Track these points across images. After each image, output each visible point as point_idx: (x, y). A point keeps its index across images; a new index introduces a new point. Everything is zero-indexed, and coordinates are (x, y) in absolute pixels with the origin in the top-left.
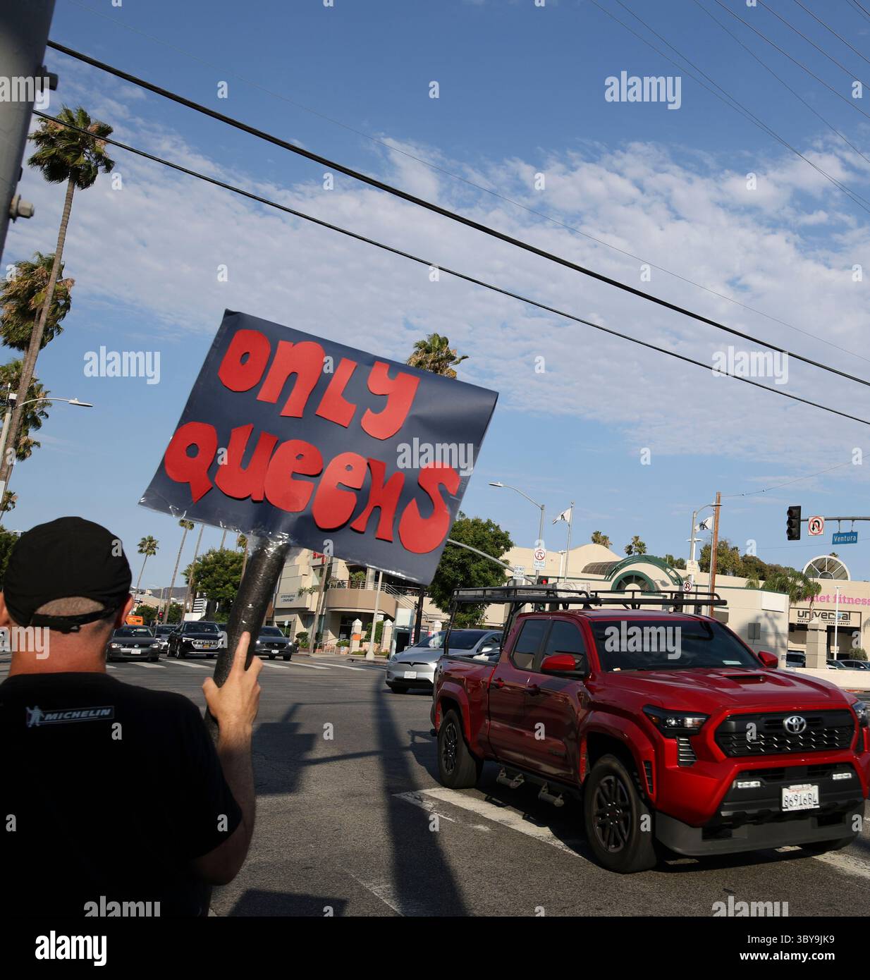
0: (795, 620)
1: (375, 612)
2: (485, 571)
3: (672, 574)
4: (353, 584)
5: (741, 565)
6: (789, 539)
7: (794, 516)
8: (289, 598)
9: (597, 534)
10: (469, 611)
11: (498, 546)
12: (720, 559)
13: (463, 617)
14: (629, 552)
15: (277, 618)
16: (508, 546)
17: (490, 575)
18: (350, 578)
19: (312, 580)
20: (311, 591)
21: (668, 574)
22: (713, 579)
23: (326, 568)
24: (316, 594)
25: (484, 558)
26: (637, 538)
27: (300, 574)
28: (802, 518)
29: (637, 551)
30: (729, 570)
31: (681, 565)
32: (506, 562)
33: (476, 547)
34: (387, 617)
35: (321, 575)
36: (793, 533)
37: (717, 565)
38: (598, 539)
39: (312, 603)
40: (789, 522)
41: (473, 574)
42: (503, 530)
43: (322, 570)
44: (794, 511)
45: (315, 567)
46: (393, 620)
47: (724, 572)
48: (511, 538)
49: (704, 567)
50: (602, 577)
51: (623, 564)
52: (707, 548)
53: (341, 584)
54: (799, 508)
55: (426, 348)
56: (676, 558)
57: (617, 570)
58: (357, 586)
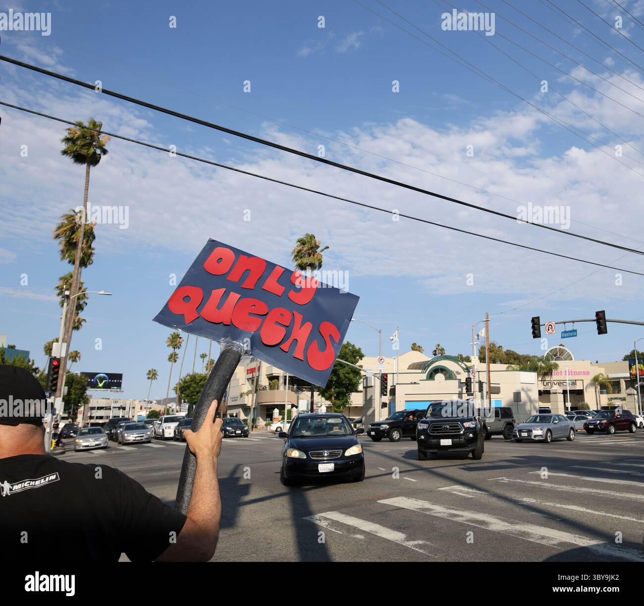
0: (542, 388)
1: (286, 403)
2: (349, 373)
3: (463, 365)
4: (272, 387)
5: (505, 356)
6: (534, 337)
7: (536, 322)
8: (235, 399)
9: (414, 345)
10: (341, 398)
11: (355, 357)
12: (491, 354)
13: (338, 402)
14: (435, 355)
15: (229, 412)
16: (361, 357)
17: (351, 376)
18: (270, 384)
19: (247, 387)
20: (247, 394)
21: (460, 365)
22: (489, 367)
23: (255, 379)
24: (250, 395)
25: (348, 365)
26: (439, 345)
27: (240, 384)
28: (541, 324)
29: (439, 353)
30: (497, 360)
31: (468, 360)
32: (361, 366)
33: (342, 359)
34: (293, 406)
35: (252, 383)
36: (536, 334)
37: (490, 358)
38: (415, 348)
39: (249, 401)
40: (533, 327)
41: (341, 375)
42: (357, 347)
43: (253, 381)
44: (535, 320)
45: (248, 379)
46: (297, 407)
47: (494, 362)
48: (363, 352)
49: (482, 360)
50: (420, 371)
51: (432, 362)
52: (483, 348)
53: (264, 388)
54: (538, 318)
55: (302, 242)
56: (464, 356)
57: (429, 366)
58: (274, 389)
